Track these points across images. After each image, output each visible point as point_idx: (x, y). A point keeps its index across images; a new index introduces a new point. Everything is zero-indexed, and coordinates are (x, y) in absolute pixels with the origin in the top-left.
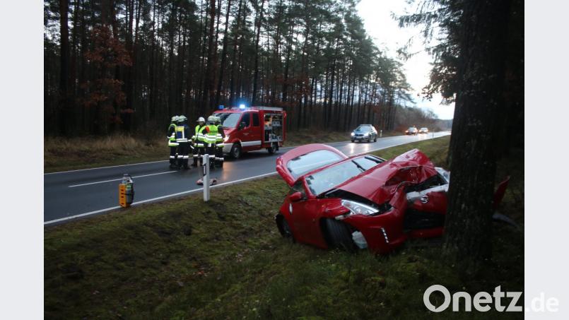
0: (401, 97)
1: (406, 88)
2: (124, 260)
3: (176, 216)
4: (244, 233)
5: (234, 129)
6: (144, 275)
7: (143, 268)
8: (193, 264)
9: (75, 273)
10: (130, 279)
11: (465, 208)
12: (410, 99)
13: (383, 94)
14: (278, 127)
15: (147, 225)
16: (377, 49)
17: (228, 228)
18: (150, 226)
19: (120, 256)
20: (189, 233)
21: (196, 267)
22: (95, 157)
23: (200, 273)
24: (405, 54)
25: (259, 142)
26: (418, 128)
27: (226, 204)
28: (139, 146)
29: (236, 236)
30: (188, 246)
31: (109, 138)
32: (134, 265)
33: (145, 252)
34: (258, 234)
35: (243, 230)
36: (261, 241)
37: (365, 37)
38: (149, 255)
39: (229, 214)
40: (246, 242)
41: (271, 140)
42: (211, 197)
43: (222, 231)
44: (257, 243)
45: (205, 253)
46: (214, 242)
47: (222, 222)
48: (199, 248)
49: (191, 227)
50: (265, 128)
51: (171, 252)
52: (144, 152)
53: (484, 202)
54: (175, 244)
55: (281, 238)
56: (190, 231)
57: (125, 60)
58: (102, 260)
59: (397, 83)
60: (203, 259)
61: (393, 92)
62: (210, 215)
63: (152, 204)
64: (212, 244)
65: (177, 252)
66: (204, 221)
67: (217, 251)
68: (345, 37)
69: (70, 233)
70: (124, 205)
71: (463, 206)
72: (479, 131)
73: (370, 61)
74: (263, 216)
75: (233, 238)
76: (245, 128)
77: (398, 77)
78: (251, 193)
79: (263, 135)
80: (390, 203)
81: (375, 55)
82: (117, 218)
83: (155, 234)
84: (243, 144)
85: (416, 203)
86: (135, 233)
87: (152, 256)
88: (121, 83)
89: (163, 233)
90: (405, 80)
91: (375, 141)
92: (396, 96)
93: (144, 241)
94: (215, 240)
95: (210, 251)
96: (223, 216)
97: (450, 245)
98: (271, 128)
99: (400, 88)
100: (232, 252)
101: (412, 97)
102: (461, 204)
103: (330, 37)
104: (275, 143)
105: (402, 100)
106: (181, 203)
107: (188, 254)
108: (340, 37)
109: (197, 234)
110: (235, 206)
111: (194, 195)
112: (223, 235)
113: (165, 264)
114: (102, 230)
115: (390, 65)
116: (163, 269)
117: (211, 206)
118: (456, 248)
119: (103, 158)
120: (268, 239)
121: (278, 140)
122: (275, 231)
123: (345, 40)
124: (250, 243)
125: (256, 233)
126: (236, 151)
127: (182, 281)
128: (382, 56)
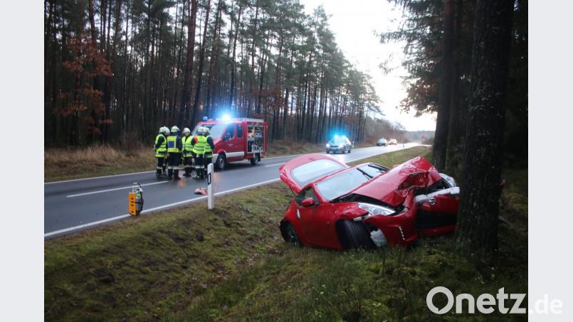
0: (371, 109)
1: (376, 101)
2: (148, 265)
3: (187, 223)
4: (250, 239)
5: (220, 139)
6: (168, 278)
7: (166, 272)
8: (211, 268)
9: (107, 277)
10: (157, 282)
11: (476, 207)
12: (379, 111)
13: (353, 106)
14: (260, 138)
15: (162, 232)
16: (347, 62)
17: (235, 234)
18: (166, 233)
19: (144, 261)
20: (201, 239)
21: (214, 271)
22: (77, 168)
23: (219, 276)
24: (385, 69)
25: (242, 153)
26: (388, 139)
27: (229, 211)
28: (120, 157)
29: (244, 242)
30: (203, 251)
31: (89, 149)
32: (158, 270)
33: (165, 258)
34: (263, 240)
35: (249, 236)
36: (267, 246)
37: (336, 50)
38: (170, 260)
39: (234, 221)
40: (253, 247)
41: (254, 151)
42: (215, 205)
43: (230, 237)
44: (264, 248)
45: (219, 257)
46: (225, 248)
47: (229, 229)
48: (212, 253)
49: (202, 233)
50: (248, 139)
51: (189, 257)
52: (125, 163)
53: (492, 201)
54: (191, 250)
55: (284, 244)
56: (202, 237)
57: (104, 70)
58: (128, 265)
59: (367, 95)
60: (218, 263)
61: (362, 104)
62: (217, 222)
63: (160, 213)
64: (224, 249)
65: (193, 256)
66: (212, 228)
67: (230, 256)
68: (317, 50)
69: (92, 240)
70: (134, 214)
71: (475, 204)
72: (488, 140)
73: (341, 74)
74: (264, 223)
75: (241, 243)
76: (230, 139)
77: (368, 90)
78: (249, 202)
79: (247, 146)
80: (404, 204)
81: (346, 68)
82: (132, 225)
83: (171, 240)
84: (228, 155)
85: (424, 205)
86: (153, 238)
87: (172, 261)
88: (101, 93)
89: (178, 239)
90: (375, 93)
91: (349, 152)
92: (366, 108)
93: (162, 247)
94: (226, 246)
95: (223, 256)
96: (229, 222)
97: (464, 239)
98: (253, 139)
99: (370, 100)
100: (243, 257)
101: (381, 109)
102: (473, 202)
103: (303, 49)
104: (258, 155)
105: (372, 112)
106: (188, 211)
107: (204, 258)
108: (313, 50)
109: (209, 240)
110: (237, 214)
111: (198, 203)
112: (232, 241)
113: (185, 268)
114: (121, 237)
115: (359, 78)
116: (184, 273)
117: (216, 213)
118: (469, 240)
119: (85, 170)
120: (273, 244)
121: (260, 151)
122: (278, 237)
123: (317, 53)
124: (258, 248)
125: (261, 239)
126: (222, 162)
127: (204, 283)
128: (353, 69)
